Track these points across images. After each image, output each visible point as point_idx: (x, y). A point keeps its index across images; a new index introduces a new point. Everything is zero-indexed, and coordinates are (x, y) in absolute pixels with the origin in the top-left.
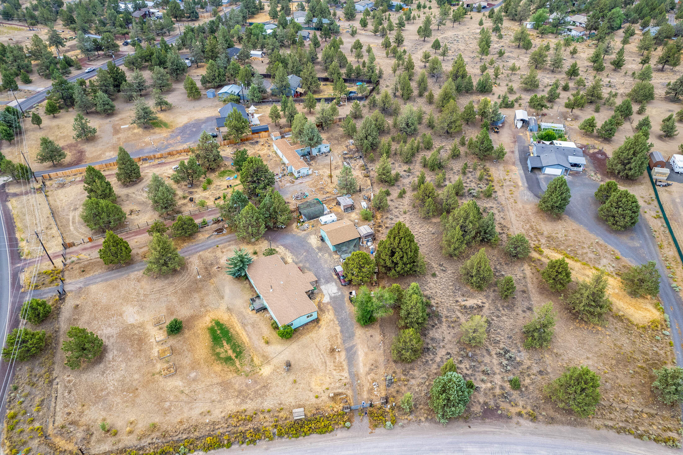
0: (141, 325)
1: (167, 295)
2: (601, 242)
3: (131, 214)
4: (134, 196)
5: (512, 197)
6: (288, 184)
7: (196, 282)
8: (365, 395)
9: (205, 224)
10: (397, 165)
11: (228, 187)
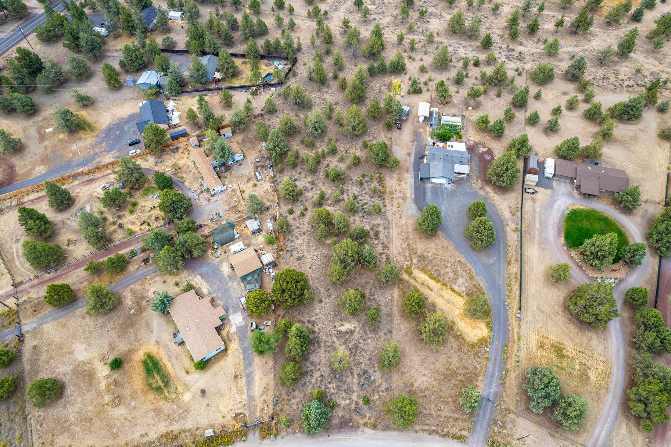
0: (90, 362)
1: (108, 331)
2: (463, 260)
3: (68, 245)
4: (69, 222)
5: (399, 211)
6: (205, 203)
7: (130, 316)
8: (258, 414)
9: (133, 254)
10: (303, 175)
11: (152, 209)
